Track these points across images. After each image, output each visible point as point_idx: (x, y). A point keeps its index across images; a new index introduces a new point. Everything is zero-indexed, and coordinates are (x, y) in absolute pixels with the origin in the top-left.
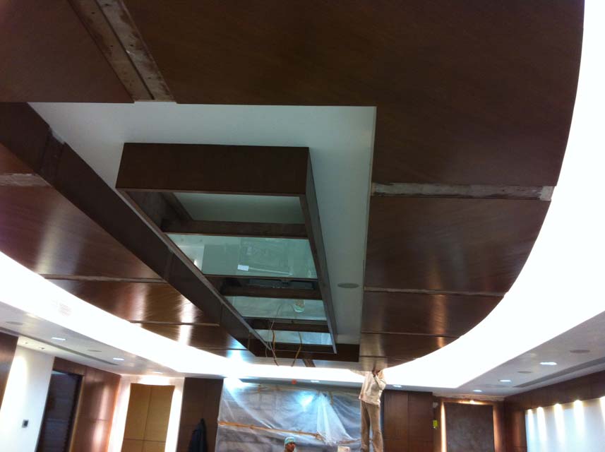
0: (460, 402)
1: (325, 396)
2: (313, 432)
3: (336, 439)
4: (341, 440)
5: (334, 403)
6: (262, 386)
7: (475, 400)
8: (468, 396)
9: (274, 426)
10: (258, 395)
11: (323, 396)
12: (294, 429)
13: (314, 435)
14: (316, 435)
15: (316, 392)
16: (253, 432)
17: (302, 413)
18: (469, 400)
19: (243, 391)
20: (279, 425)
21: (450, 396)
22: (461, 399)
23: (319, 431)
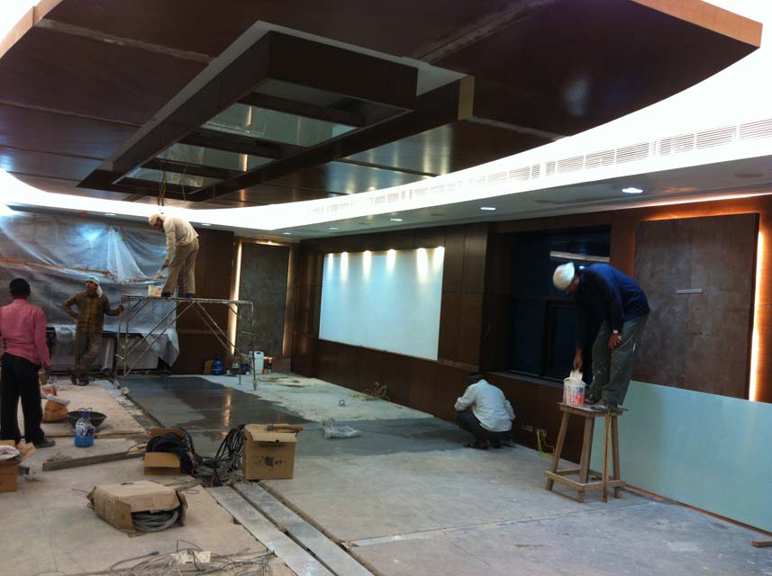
0: (258, 243)
1: (116, 231)
2: (103, 270)
3: (128, 277)
4: (134, 278)
5: (126, 239)
6: (38, 215)
7: (273, 241)
8: (266, 237)
9: (54, 263)
10: (32, 226)
11: (114, 231)
12: (78, 266)
13: (103, 273)
14: (106, 273)
15: (105, 226)
16: (28, 268)
17: (89, 249)
18: (267, 241)
19: (12, 221)
20: (61, 262)
21: (249, 236)
22: (261, 240)
23: (109, 268)
